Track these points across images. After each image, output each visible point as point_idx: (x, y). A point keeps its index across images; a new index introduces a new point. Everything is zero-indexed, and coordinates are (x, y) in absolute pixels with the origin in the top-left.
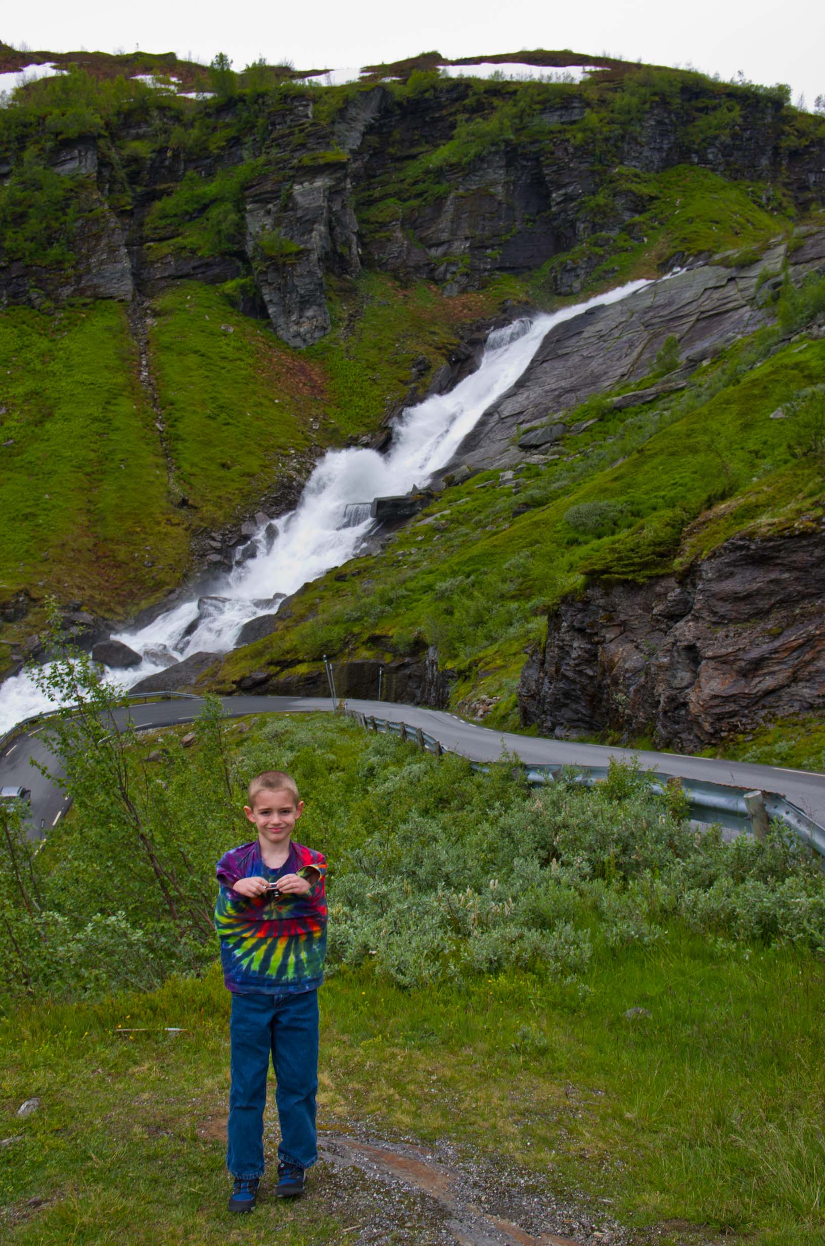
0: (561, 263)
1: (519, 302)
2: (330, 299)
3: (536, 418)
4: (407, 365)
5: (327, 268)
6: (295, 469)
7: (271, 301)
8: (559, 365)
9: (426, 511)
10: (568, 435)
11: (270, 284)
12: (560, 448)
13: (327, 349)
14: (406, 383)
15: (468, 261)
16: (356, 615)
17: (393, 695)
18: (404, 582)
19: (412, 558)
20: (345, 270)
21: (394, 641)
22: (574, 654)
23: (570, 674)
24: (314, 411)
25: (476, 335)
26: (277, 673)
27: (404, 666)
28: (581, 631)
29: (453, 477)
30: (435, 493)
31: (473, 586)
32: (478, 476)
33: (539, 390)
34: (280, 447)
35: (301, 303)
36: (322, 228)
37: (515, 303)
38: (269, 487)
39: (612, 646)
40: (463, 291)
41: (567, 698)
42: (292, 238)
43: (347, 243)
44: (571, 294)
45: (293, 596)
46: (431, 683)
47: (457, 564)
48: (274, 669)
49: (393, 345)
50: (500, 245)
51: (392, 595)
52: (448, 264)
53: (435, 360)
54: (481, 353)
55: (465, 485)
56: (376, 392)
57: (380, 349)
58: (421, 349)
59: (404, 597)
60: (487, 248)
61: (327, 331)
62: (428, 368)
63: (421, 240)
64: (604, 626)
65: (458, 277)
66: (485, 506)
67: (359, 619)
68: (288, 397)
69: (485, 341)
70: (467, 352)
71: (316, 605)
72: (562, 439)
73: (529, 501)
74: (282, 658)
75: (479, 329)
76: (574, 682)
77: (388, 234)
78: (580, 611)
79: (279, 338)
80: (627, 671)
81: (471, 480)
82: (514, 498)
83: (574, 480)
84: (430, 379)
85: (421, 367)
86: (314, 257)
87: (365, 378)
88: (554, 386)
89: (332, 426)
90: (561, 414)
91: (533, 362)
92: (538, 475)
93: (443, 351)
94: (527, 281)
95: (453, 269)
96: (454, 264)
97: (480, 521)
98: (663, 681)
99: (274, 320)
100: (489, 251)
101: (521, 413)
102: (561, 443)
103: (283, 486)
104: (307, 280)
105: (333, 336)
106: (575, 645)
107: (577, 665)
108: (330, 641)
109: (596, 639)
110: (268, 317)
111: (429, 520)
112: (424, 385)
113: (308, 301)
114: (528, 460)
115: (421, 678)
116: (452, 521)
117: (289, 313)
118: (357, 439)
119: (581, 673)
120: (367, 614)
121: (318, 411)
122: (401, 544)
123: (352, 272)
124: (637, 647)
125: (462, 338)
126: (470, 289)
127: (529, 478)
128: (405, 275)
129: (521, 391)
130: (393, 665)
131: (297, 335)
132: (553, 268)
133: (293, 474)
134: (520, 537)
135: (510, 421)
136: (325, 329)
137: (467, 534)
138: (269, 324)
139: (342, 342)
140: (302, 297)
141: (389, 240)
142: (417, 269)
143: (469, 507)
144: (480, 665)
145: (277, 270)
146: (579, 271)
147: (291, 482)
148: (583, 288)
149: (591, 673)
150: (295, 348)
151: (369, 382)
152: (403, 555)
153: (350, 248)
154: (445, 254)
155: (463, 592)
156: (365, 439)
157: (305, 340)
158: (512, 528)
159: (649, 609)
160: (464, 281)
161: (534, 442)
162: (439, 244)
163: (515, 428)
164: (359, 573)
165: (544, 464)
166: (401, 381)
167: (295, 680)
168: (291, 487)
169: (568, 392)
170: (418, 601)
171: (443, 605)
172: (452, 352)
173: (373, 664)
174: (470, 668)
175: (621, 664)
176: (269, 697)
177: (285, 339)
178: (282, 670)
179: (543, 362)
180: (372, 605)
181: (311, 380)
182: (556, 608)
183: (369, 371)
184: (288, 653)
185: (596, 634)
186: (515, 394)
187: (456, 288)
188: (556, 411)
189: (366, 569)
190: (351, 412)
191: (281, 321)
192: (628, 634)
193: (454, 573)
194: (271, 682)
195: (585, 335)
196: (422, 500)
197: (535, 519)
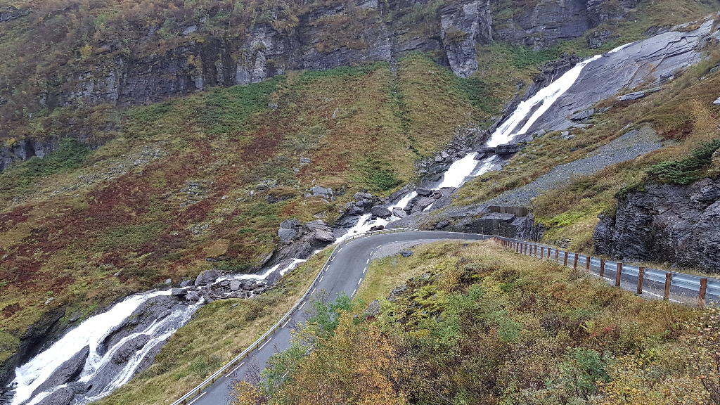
0: (592, 34)
2: (478, 55)
3: (579, 106)
4: (514, 84)
5: (477, 42)
7: (451, 58)
10: (597, 114)
11: (451, 50)
12: (593, 120)
19: (517, 172)
20: (485, 42)
22: (636, 219)
23: (634, 230)
25: (548, 69)
28: (641, 207)
29: (537, 135)
30: (528, 142)
33: (580, 94)
35: (465, 58)
36: (476, 24)
39: (663, 216)
41: (631, 242)
42: (462, 29)
43: (487, 30)
44: (597, 48)
46: (530, 230)
49: (508, 75)
50: (561, 27)
52: (535, 37)
53: (528, 81)
58: (521, 76)
60: (555, 28)
62: (524, 85)
63: (522, 26)
64: (657, 205)
65: (539, 43)
70: (544, 77)
71: (470, 192)
72: (594, 116)
75: (549, 66)
76: (636, 234)
77: (506, 24)
78: (640, 197)
79: (454, 75)
80: (674, 230)
84: (525, 90)
85: (521, 85)
86: (472, 37)
88: (588, 91)
92: (582, 133)
93: (532, 77)
95: (537, 39)
97: (552, 154)
99: (452, 67)
101: (571, 104)
104: (468, 48)
105: (479, 73)
106: (637, 214)
107: (638, 225)
109: (652, 212)
110: (449, 65)
112: (522, 93)
113: (468, 57)
114: (576, 126)
116: (537, 155)
117: (459, 63)
119: (641, 229)
123: (489, 43)
124: (680, 217)
125: (541, 71)
128: (514, 43)
131: (463, 73)
132: (588, 36)
135: (565, 108)
136: (475, 69)
137: (545, 161)
138: (450, 69)
140: (465, 55)
141: (507, 27)
142: (520, 40)
145: (454, 44)
152: (513, 170)
153: (488, 32)
154: (534, 32)
157: (466, 75)
159: (687, 197)
161: (579, 118)
162: (531, 28)
163: (568, 112)
164: (491, 178)
165: (585, 128)
172: (536, 77)
175: (670, 226)
177: (457, 75)
185: (652, 209)
186: (567, 96)
187: (538, 48)
188: (590, 103)
191: (455, 67)
192: (674, 210)
195: (604, 67)
196: (521, 145)
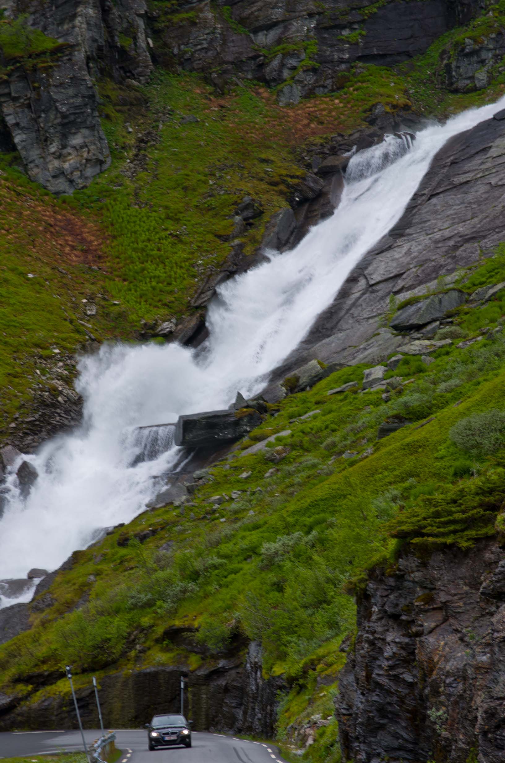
0: (457, 44)
1: (394, 107)
2: (108, 117)
3: (421, 283)
4: (226, 211)
5: (102, 71)
6: (60, 377)
7: (17, 124)
8: (455, 198)
9: (256, 432)
10: (465, 308)
11: (15, 99)
12: (453, 328)
13: (105, 193)
14: (226, 239)
15: (314, 49)
16: (144, 597)
17: (203, 720)
18: (218, 543)
19: (234, 506)
20: (129, 73)
21: (199, 635)
22: (388, 651)
23: (384, 681)
24: (89, 288)
25: (330, 161)
26: (28, 695)
27: (218, 673)
28: (395, 617)
29: (297, 379)
30: (269, 404)
31: (313, 546)
32: (334, 375)
33: (425, 240)
34: (37, 346)
35: (63, 125)
36: (91, 11)
37: (388, 109)
38: (22, 406)
39: (431, 639)
40: (309, 94)
41: (383, 717)
42: (45, 29)
43: (130, 32)
44: (475, 89)
45: (56, 573)
46: (255, 698)
47: (294, 513)
48: (23, 689)
49: (205, 182)
50: (363, 21)
51: (198, 564)
52: (285, 56)
53: (269, 201)
54: (340, 186)
55: (315, 389)
56: (182, 253)
57: (185, 189)
58: (247, 186)
59: (215, 567)
60: (343, 27)
61: (105, 166)
62: (259, 214)
63: (242, 21)
64: (421, 611)
65: (300, 75)
66: (342, 421)
67: (149, 604)
68: (48, 270)
69: (345, 168)
70: (318, 187)
71: (89, 585)
72: (457, 314)
73: (403, 413)
74: (36, 671)
75: (334, 151)
76: (389, 692)
77: (191, 14)
78: (392, 589)
79: (31, 180)
80: (448, 674)
81: (323, 383)
82: (383, 407)
83: (471, 376)
84: (262, 230)
85: (248, 213)
86: (80, 56)
87: (164, 234)
88: (447, 233)
89: (115, 309)
90: (456, 276)
91: (416, 196)
92: (420, 370)
93: (282, 187)
94: (406, 74)
95: (293, 62)
96: (293, 54)
97: (334, 445)
98: (482, 688)
99: (23, 153)
100: (346, 33)
101: (398, 276)
102: (456, 319)
103: (43, 404)
104: (71, 91)
105: (114, 173)
106: (389, 639)
107: (391, 668)
108: (108, 640)
109: (414, 629)
110: (14, 148)
111: (260, 446)
112: (253, 240)
113: (73, 123)
114: (405, 349)
115: (242, 690)
116: (293, 447)
117: (45, 141)
118: (154, 327)
119: (396, 679)
120: (162, 596)
121: (94, 288)
122: (217, 485)
123: (140, 74)
124: (462, 639)
125: (309, 166)
126: (319, 91)
127: (408, 375)
128: (220, 75)
129: (399, 242)
130: (201, 673)
131: (60, 173)
132: (444, 52)
133: (59, 384)
134: (386, 469)
135: (383, 289)
136: (101, 163)
137: (314, 466)
138: (17, 160)
139: (128, 182)
140: (64, 116)
141: (194, 24)
142: (238, 65)
143: (318, 423)
144: (319, 667)
145: (24, 77)
146: (484, 55)
147: (55, 397)
148: (491, 78)
149: (409, 678)
150: (57, 193)
151: (170, 240)
152: (220, 502)
153: (135, 38)
155: (298, 556)
156: (167, 326)
157: (71, 181)
158: (376, 455)
159: (475, 584)
160: (310, 79)
161: (414, 321)
162: (269, 27)
163: (388, 300)
164: (154, 532)
165: (430, 354)
166: (219, 237)
167: (55, 704)
168: (55, 405)
169: (468, 240)
170: (236, 572)
171: (272, 577)
172: (294, 188)
173: (171, 673)
174: (305, 672)
175: (441, 665)
176: (16, 733)
177: (41, 181)
178: (35, 690)
179: (432, 196)
180: (168, 582)
181: (83, 240)
182: (363, 586)
183: (169, 224)
184: (44, 662)
185: (413, 622)
186: (390, 248)
187: (298, 90)
188: (450, 271)
189: (164, 526)
190: (144, 287)
191: (34, 153)
192: (452, 621)
193: (288, 528)
194: (18, 710)
195: (494, 152)
196: (251, 417)
197: (408, 440)
